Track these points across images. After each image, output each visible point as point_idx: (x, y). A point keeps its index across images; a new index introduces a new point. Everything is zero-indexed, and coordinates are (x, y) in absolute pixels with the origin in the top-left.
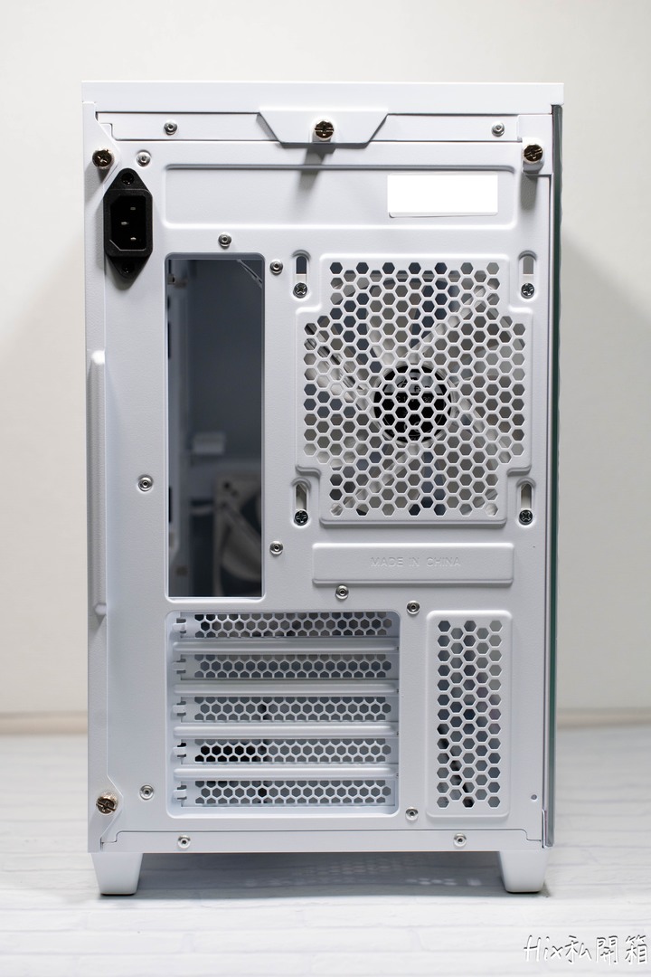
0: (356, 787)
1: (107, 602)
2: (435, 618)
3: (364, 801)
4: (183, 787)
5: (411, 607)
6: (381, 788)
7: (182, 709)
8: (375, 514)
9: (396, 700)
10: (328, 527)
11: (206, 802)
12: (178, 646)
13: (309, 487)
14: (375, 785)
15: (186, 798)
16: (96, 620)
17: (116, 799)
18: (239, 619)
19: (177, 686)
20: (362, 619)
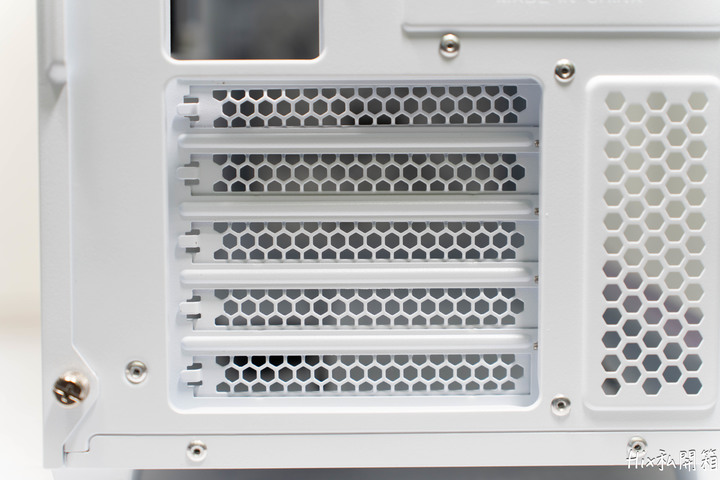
0: (468, 365)
1: (67, 58)
2: (600, 89)
3: (482, 387)
4: (197, 366)
5: (560, 71)
6: (508, 367)
7: (193, 241)
9: (535, 227)
11: (232, 389)
12: (186, 141)
14: (499, 362)
15: (200, 383)
16: (51, 91)
17: (84, 382)
18: (284, 97)
19: (185, 204)
20: (479, 97)
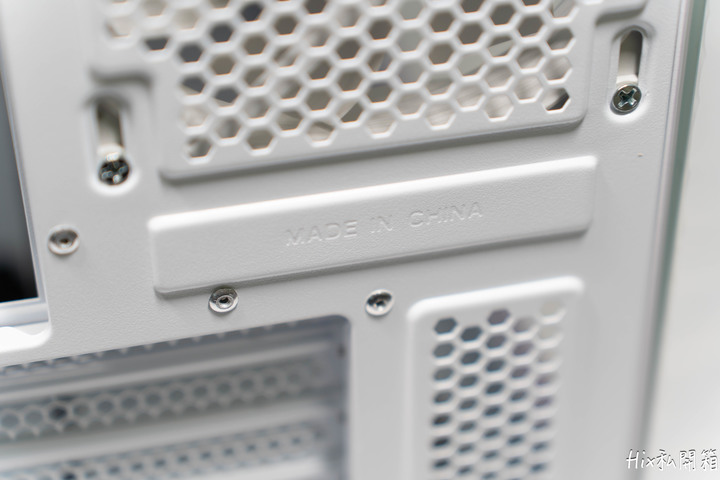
2: (426, 315)
5: (379, 300)
8: (291, 142)
10: (180, 183)
13: (124, 104)
